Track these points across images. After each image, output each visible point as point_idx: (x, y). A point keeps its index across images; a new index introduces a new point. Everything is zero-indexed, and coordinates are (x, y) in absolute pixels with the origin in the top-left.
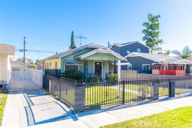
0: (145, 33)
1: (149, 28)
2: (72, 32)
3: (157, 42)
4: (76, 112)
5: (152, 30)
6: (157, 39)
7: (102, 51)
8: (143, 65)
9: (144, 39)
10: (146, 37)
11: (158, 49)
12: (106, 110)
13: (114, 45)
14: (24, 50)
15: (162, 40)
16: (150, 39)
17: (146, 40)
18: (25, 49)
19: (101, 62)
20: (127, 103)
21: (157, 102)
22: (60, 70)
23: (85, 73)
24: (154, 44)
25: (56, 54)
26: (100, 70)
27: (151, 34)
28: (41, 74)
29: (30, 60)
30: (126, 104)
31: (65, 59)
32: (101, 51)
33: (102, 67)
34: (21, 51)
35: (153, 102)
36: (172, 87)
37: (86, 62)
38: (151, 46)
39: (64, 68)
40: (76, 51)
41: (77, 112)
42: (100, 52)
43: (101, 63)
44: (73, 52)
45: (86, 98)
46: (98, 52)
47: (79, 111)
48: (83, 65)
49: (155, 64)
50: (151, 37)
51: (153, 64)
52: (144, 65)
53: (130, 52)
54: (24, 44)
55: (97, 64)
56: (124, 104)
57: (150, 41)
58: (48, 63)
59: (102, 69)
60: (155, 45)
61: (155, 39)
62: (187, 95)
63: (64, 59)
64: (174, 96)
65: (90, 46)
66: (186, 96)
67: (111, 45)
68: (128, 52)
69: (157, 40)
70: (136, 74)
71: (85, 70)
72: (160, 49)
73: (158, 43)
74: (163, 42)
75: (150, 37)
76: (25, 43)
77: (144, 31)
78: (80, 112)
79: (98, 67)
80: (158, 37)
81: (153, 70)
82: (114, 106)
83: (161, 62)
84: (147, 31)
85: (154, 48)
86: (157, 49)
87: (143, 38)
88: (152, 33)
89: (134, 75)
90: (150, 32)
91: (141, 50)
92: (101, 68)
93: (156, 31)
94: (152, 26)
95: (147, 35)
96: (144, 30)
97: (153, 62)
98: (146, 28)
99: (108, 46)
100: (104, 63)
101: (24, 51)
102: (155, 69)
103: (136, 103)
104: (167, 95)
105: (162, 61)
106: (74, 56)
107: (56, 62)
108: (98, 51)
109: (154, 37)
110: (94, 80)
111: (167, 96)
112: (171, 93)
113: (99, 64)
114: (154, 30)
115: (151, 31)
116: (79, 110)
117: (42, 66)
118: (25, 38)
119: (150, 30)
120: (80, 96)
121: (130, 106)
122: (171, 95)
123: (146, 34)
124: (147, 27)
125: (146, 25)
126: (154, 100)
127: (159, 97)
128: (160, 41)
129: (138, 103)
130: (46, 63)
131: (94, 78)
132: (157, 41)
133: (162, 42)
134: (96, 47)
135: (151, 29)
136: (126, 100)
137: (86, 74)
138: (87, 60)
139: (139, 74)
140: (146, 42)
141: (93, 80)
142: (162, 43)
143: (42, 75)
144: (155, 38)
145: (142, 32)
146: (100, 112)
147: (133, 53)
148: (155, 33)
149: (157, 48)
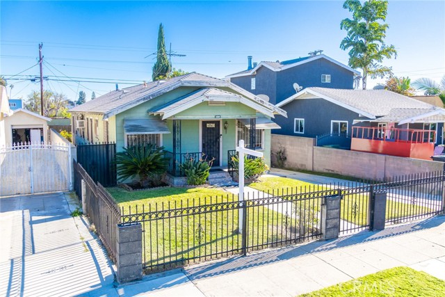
0: (350, 29)
1: (360, 16)
2: (161, 25)
3: (379, 53)
4: (122, 282)
5: (368, 20)
6: (380, 44)
7: (218, 96)
8: (332, 121)
9: (345, 44)
10: (352, 38)
11: (382, 72)
12: (195, 274)
13: (262, 66)
14: (41, 79)
15: (392, 47)
16: (362, 45)
17: (351, 47)
18: (43, 75)
19: (219, 122)
20: (254, 253)
21: (331, 248)
22: (115, 145)
23: (174, 153)
24: (372, 57)
25: (117, 90)
26: (216, 141)
27: (363, 31)
28: (68, 157)
29: (61, 96)
30: (251, 254)
31: (126, 116)
32: (214, 96)
33: (221, 133)
34: (33, 80)
35: (319, 248)
36: (377, 206)
37: (176, 126)
38: (363, 64)
39: (123, 140)
40: (152, 95)
41: (125, 282)
42: (211, 98)
43: (217, 123)
44: (144, 99)
45: (148, 248)
46: (206, 99)
47: (128, 279)
48: (170, 132)
49: (362, 121)
50: (364, 40)
51: (355, 121)
52: (334, 123)
53: (301, 87)
54: (41, 64)
55: (208, 125)
56: (245, 255)
57: (361, 50)
58: (91, 120)
59: (221, 139)
60: (375, 61)
61: (376, 46)
62: (418, 225)
63: (122, 118)
64: (383, 229)
65: (189, 82)
66: (414, 229)
67: (255, 64)
68: (296, 86)
69: (380, 46)
70: (311, 148)
71: (174, 146)
72: (388, 71)
73: (382, 56)
74: (394, 51)
75: (361, 39)
76: (41, 59)
77: (347, 23)
78: (132, 281)
79: (212, 134)
80: (382, 39)
81: (353, 139)
82: (220, 261)
83: (377, 117)
84: (353, 24)
85: (370, 69)
86: (380, 71)
87: (344, 42)
88: (367, 28)
89: (306, 150)
90: (363, 26)
91: (332, 77)
92: (218, 136)
93: (379, 22)
94: (367, 10)
95: (354, 35)
96: (347, 20)
97: (356, 116)
98: (352, 13)
99: (248, 66)
100: (226, 123)
101: (41, 81)
102: (360, 137)
103: (277, 251)
104: (362, 227)
105: (379, 115)
106: (149, 108)
107: (107, 122)
108: (208, 97)
109: (372, 40)
110: (196, 172)
111: (364, 228)
112: (375, 220)
113: (213, 125)
114: (372, 20)
115: (365, 22)
116: (128, 276)
117: (80, 126)
118: (40, 47)
119: (363, 20)
120: (130, 244)
121: (258, 262)
122: (375, 224)
123: (351, 32)
124: (355, 13)
125: (352, 6)
126: (327, 240)
127: (341, 233)
128: (387, 51)
129: (282, 252)
130: (88, 119)
131: (196, 166)
132: (380, 49)
133: (394, 54)
134: (205, 85)
135: (365, 16)
136: (250, 245)
137: (178, 157)
138: (180, 120)
139: (319, 147)
140: (350, 54)
141: (193, 171)
142: (393, 56)
143: (70, 158)
144: (374, 42)
145: (342, 24)
146: (179, 282)
147: (307, 90)
148: (374, 28)
149: (379, 68)
